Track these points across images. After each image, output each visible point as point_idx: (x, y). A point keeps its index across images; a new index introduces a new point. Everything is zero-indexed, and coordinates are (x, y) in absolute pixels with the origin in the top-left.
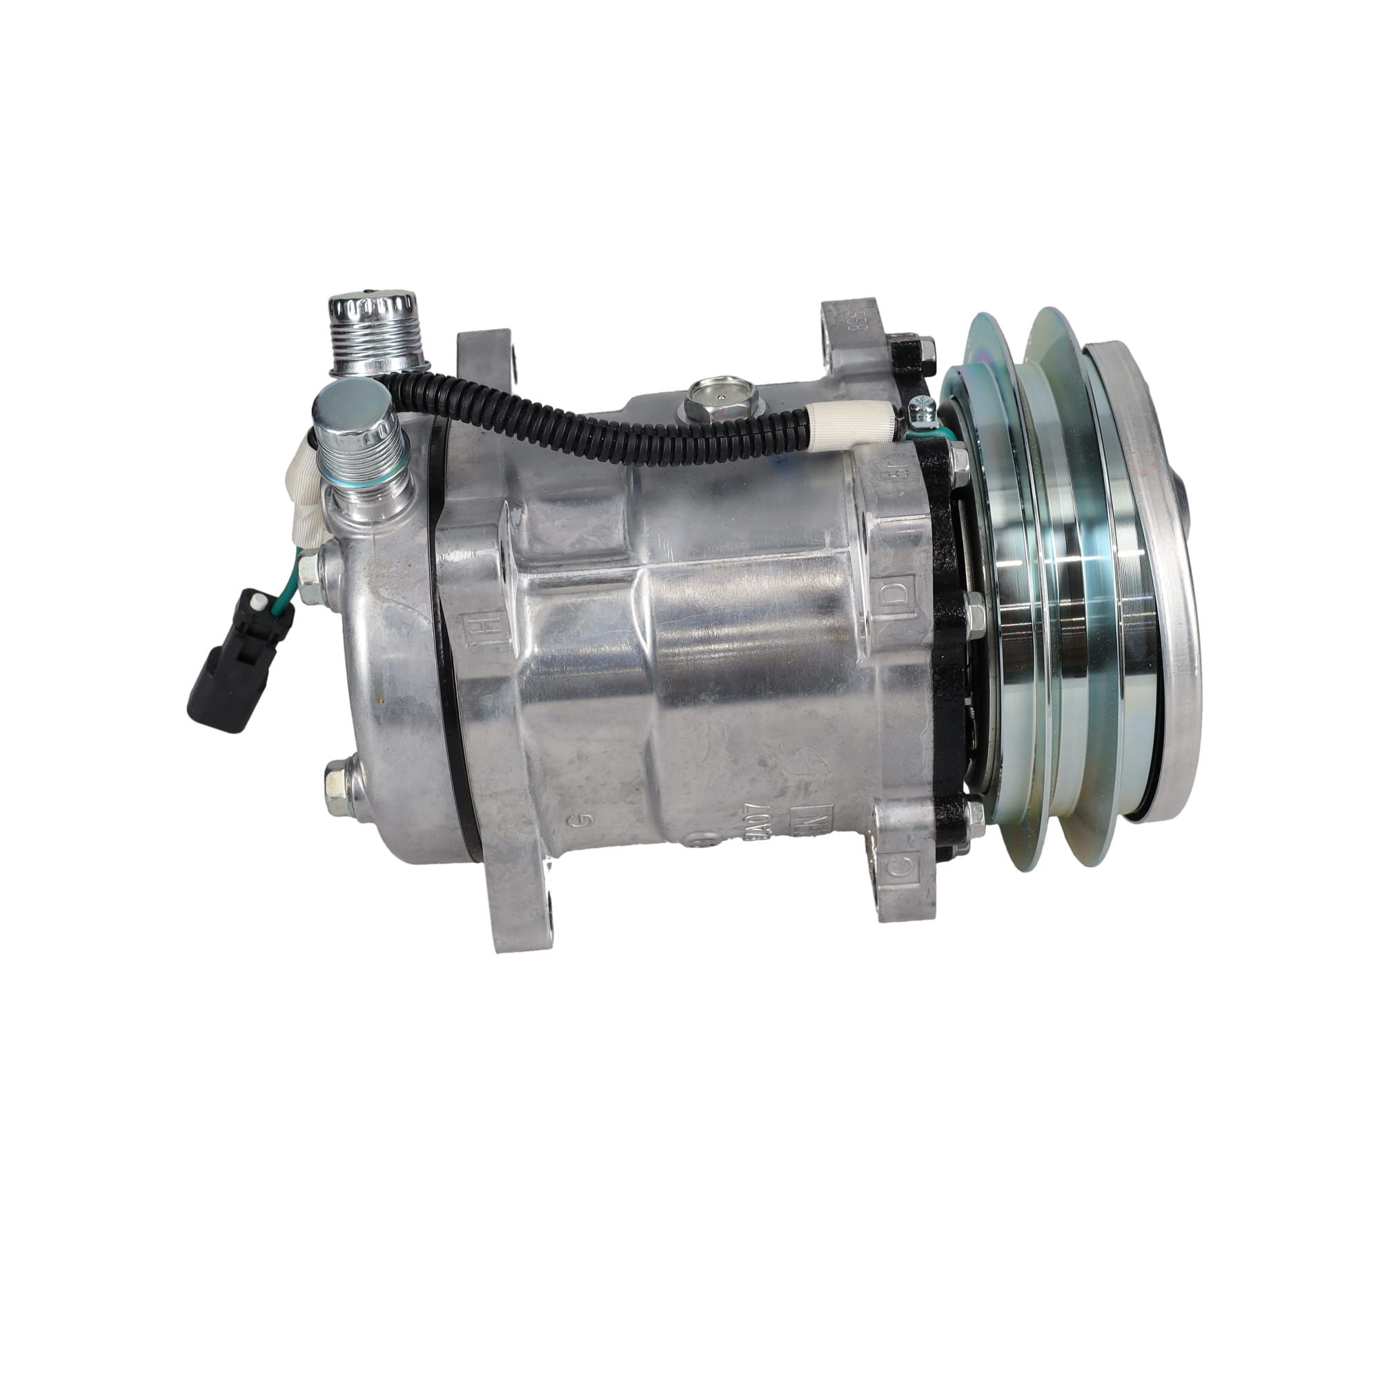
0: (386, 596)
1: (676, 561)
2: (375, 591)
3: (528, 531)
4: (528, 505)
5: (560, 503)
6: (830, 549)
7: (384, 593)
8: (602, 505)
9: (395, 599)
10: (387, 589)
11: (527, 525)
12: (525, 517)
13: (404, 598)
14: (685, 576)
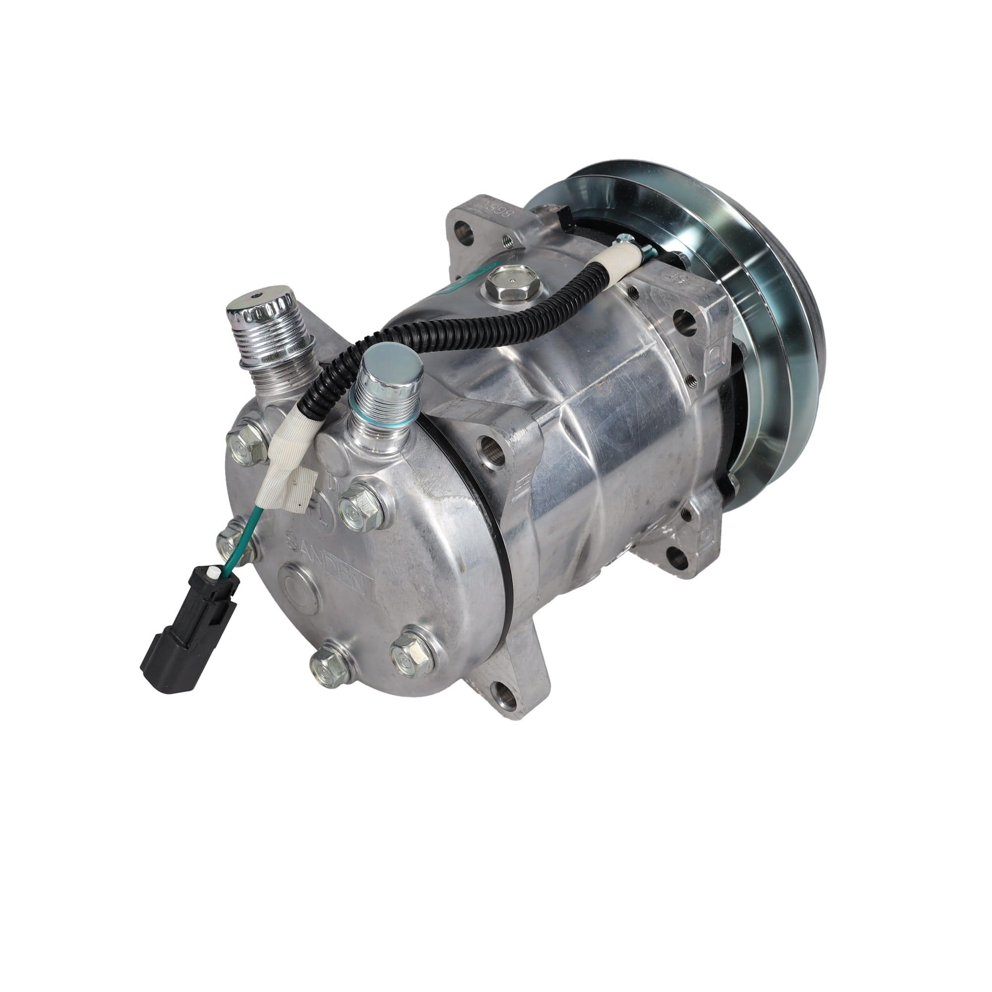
0: (439, 496)
1: (578, 392)
2: (430, 495)
5: (481, 387)
6: (646, 346)
7: (436, 493)
8: (505, 377)
9: (445, 495)
10: (437, 490)
13: (450, 491)
14: (588, 398)
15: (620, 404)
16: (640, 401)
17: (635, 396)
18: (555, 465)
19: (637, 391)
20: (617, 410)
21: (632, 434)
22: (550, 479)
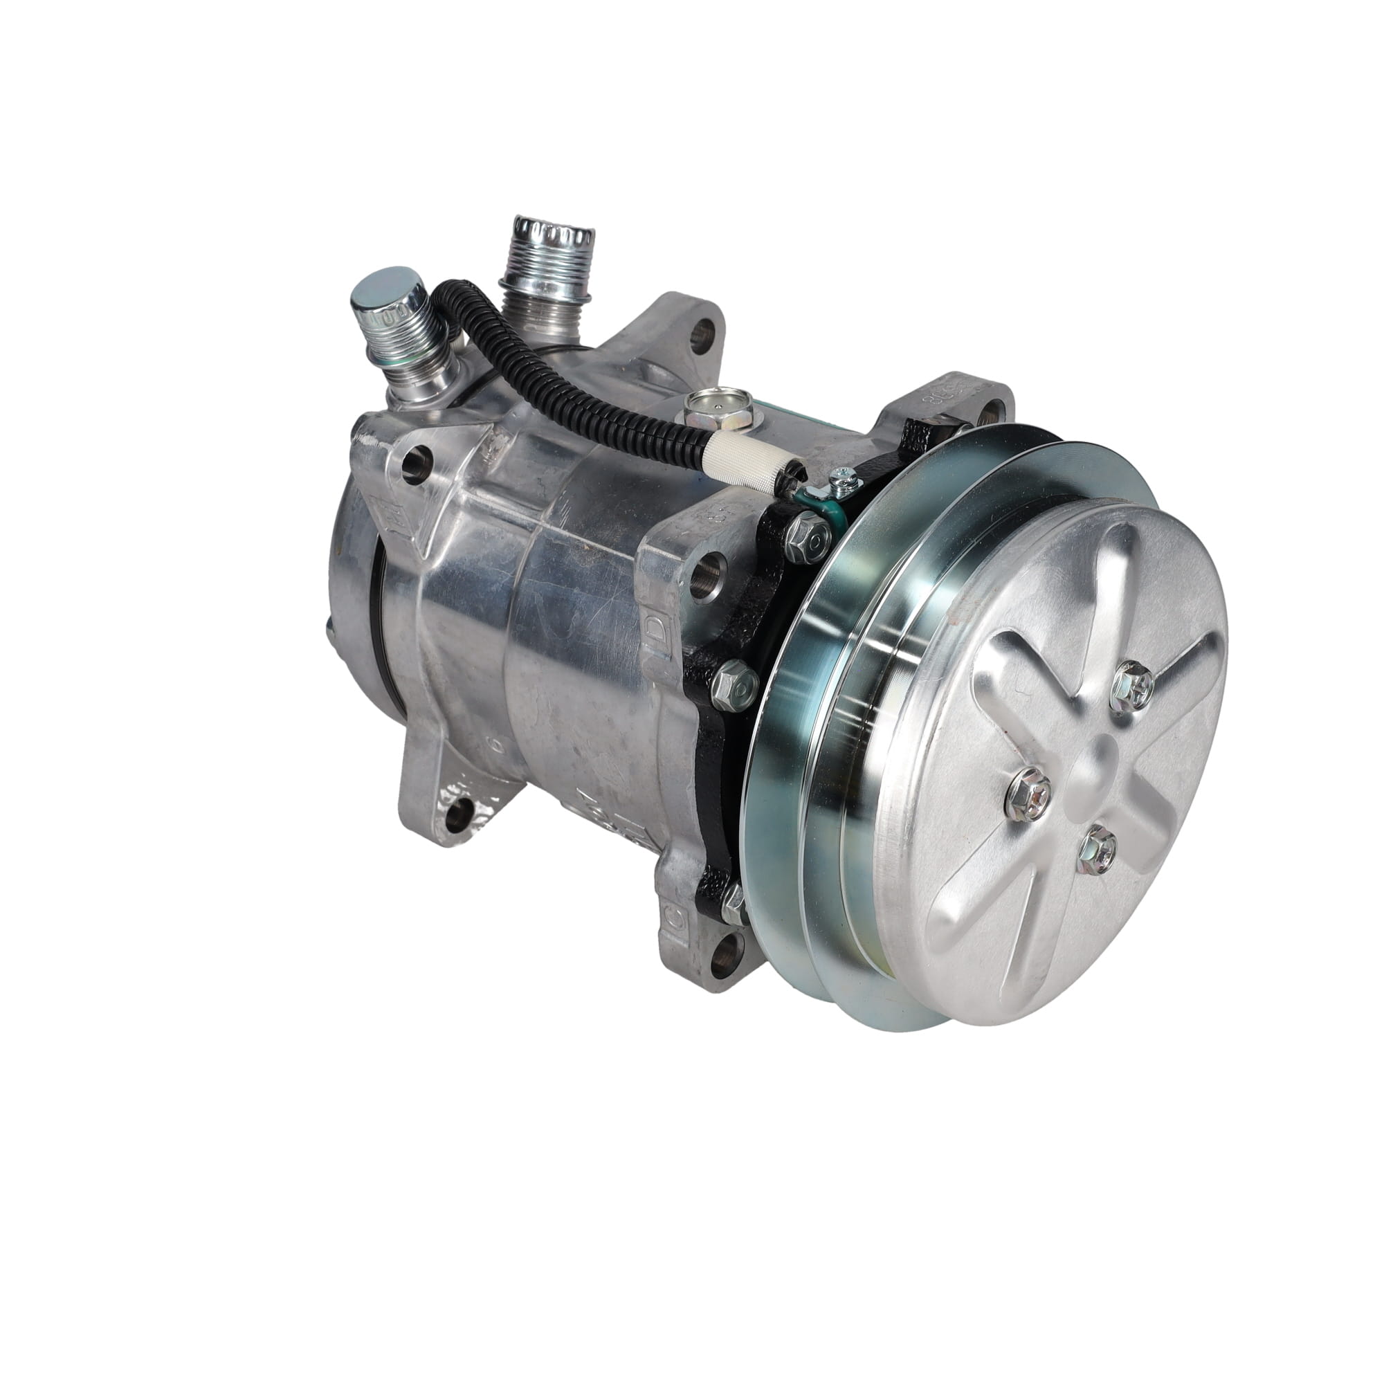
1: (562, 528)
3: (503, 459)
4: (518, 436)
11: (506, 454)
12: (509, 446)
14: (563, 545)
15: (583, 589)
16: (605, 611)
17: (606, 601)
18: (483, 569)
19: (612, 599)
20: (575, 591)
21: (570, 634)
22: (466, 574)
